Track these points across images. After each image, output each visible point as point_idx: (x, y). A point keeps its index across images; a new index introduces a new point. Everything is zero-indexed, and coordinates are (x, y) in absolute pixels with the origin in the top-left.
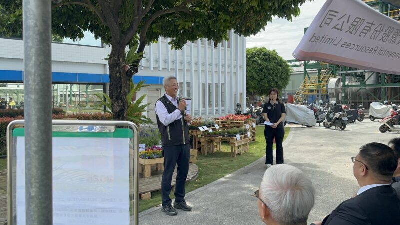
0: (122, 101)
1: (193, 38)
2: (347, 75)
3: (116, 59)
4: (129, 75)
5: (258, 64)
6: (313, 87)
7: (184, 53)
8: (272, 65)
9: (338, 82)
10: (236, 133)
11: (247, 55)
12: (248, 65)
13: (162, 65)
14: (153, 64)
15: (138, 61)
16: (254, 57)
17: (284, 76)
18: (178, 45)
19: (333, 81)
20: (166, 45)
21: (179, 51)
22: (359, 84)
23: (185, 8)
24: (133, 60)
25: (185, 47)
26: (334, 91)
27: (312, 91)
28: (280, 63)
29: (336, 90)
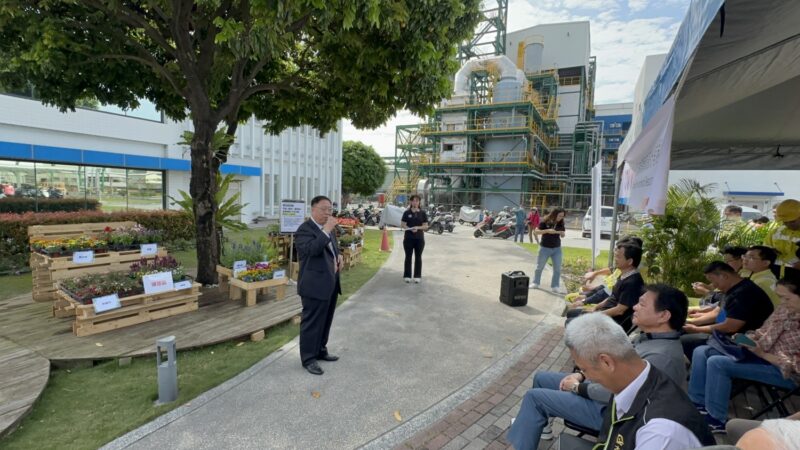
0: (210, 201)
1: (295, 124)
2: (435, 177)
3: (203, 143)
4: (216, 165)
5: (354, 158)
6: (403, 187)
7: (280, 141)
8: (369, 162)
9: (427, 183)
10: (351, 242)
11: (344, 148)
12: (344, 160)
13: (254, 154)
14: (243, 152)
15: (226, 148)
16: (350, 151)
17: (381, 174)
18: (275, 130)
19: (422, 182)
20: (259, 129)
21: (274, 137)
22: (445, 186)
23: (288, 85)
24: (221, 146)
25: (284, 134)
26: (422, 193)
27: (402, 191)
28: (377, 160)
29: (425, 191)
